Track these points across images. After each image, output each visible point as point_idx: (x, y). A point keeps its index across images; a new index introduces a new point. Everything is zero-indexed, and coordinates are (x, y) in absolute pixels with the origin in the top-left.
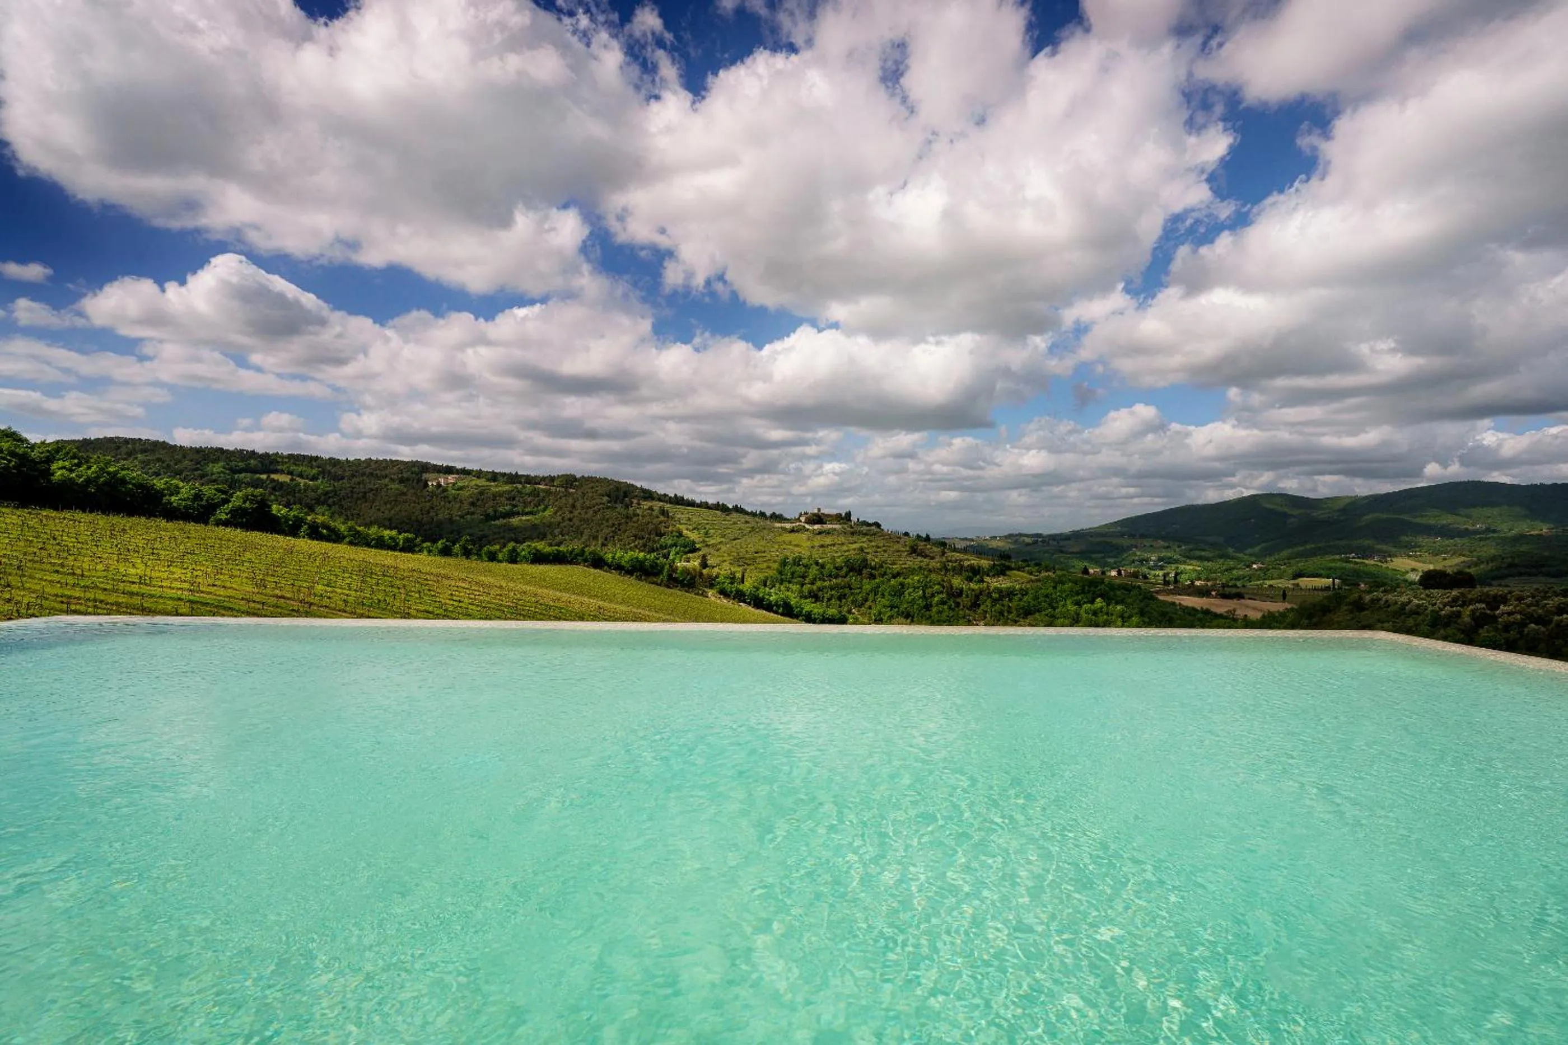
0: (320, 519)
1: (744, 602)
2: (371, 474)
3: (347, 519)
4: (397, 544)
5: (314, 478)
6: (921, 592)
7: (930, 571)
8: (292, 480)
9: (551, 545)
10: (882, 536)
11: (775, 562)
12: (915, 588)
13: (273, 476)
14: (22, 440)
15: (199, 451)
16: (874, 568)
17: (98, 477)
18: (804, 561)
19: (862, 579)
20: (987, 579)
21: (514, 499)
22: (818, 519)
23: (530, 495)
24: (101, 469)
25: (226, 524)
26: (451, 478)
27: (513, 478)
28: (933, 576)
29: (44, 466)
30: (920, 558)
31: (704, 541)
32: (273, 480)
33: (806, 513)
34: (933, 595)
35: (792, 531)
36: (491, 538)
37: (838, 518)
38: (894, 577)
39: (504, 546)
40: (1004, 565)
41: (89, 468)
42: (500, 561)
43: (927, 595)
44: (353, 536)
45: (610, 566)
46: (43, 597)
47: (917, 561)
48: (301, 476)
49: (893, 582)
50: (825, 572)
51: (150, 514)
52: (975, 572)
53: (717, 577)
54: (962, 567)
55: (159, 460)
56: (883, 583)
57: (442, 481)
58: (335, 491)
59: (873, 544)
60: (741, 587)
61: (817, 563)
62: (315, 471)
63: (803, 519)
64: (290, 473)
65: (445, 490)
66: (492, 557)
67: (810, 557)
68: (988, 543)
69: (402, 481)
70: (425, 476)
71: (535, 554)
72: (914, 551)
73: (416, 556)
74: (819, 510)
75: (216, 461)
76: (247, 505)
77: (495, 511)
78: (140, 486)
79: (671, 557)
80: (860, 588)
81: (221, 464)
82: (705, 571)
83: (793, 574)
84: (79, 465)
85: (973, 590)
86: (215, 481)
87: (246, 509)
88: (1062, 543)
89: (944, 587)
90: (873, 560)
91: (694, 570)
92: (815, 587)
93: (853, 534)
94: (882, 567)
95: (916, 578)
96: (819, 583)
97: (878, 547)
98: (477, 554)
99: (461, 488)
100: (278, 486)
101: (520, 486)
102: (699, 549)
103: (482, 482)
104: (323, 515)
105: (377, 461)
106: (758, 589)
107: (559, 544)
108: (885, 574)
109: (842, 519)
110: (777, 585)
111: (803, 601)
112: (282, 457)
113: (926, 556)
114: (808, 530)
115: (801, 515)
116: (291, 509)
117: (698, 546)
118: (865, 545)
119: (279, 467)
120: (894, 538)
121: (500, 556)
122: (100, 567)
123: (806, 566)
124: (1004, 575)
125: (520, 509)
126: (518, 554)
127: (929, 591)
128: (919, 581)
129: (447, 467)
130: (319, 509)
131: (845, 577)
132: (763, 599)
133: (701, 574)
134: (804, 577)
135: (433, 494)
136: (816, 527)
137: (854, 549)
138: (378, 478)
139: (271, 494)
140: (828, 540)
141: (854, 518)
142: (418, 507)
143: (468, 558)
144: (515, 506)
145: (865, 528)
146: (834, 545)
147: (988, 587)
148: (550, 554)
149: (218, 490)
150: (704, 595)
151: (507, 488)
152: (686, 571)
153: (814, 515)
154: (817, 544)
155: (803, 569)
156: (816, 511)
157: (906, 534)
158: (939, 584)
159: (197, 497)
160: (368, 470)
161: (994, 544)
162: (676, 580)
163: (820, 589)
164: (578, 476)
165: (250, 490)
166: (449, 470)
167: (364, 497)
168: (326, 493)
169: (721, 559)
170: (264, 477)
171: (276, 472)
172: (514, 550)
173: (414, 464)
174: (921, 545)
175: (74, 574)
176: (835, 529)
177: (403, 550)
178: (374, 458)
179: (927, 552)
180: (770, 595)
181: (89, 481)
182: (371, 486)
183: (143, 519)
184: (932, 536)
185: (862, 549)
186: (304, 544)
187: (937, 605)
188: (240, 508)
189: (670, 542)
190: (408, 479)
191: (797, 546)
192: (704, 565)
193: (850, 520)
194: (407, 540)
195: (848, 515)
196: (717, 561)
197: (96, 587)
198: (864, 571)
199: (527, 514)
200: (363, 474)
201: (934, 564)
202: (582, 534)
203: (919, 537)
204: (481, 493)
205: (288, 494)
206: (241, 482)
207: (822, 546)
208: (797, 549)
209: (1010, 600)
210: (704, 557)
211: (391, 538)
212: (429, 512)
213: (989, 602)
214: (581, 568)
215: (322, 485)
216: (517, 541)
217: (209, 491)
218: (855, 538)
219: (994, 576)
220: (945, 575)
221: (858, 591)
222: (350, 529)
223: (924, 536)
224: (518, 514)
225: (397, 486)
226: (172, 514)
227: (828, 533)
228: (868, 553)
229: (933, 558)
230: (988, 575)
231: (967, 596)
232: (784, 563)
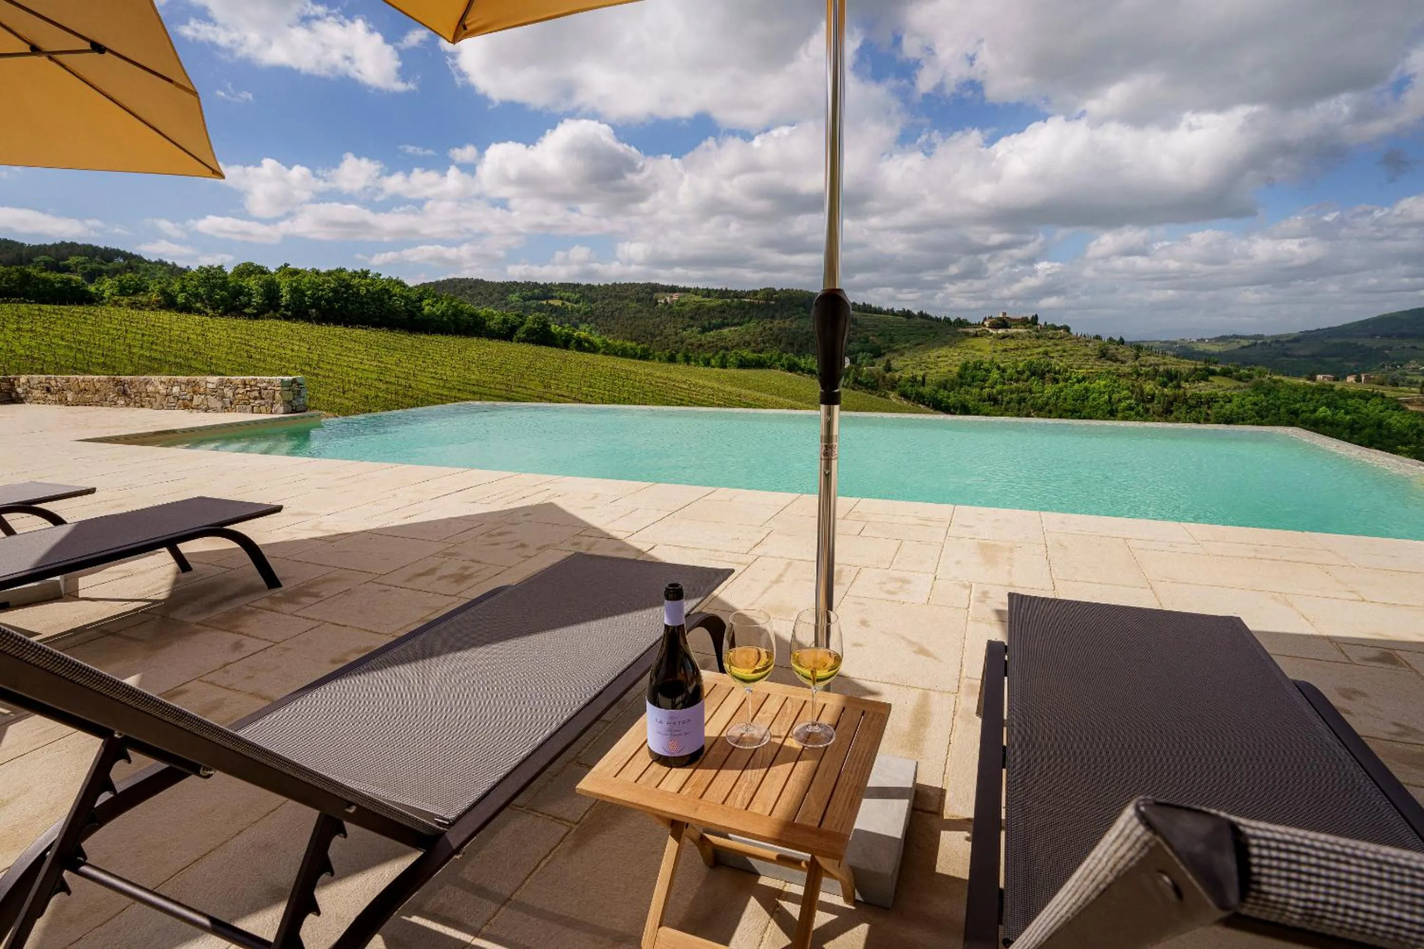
0: (583, 334)
1: (923, 403)
2: (616, 296)
3: (601, 334)
4: (636, 354)
5: (577, 302)
6: (1107, 397)
7: (1119, 376)
8: (563, 304)
9: (754, 352)
10: (1071, 339)
11: (956, 366)
12: (1101, 393)
13: (551, 302)
14: (405, 286)
15: (502, 285)
16: (1058, 372)
17: (447, 310)
18: (986, 366)
19: (1044, 384)
20: (1184, 384)
21: (724, 312)
22: (1003, 323)
23: (736, 308)
24: (449, 304)
25: (524, 341)
26: (675, 297)
27: (723, 294)
28: (1123, 382)
29: (418, 304)
30: (1109, 363)
31: (889, 347)
32: (551, 305)
33: (990, 318)
34: (1120, 401)
35: (976, 336)
36: (706, 347)
37: (1024, 322)
38: (1079, 381)
39: (717, 353)
40: (1207, 370)
41: (442, 303)
42: (713, 367)
43: (1113, 400)
44: (605, 347)
45: (803, 370)
46: (428, 395)
47: (1108, 365)
48: (568, 300)
49: (1077, 386)
50: (1006, 375)
51: (479, 335)
52: (1172, 377)
53: (899, 380)
54: (1156, 371)
55: (480, 294)
56: (1066, 387)
57: (668, 299)
58: (592, 311)
59: (1059, 348)
60: (921, 389)
61: (999, 368)
62: (578, 296)
63: (986, 323)
64: (561, 299)
65: (671, 307)
66: (707, 363)
67: (992, 361)
68: (1193, 345)
69: (638, 300)
70: (655, 295)
71: (741, 361)
72: (1103, 355)
73: (649, 363)
74: (1004, 314)
75: (513, 292)
76: (536, 326)
77: (710, 323)
78: (472, 315)
79: (858, 361)
80: (1043, 392)
81: (517, 294)
82: (888, 375)
83: (973, 377)
84: (436, 302)
85: (1167, 396)
86: (513, 307)
87: (535, 329)
88: (1288, 345)
89: (1133, 392)
90: (1057, 364)
91: (878, 373)
92: (994, 391)
93: (1038, 338)
94: (1067, 371)
95: (1103, 383)
96: (998, 387)
97: (1064, 351)
98: (695, 361)
99: (683, 305)
100: (555, 309)
101: (729, 301)
102: (884, 354)
103: (698, 298)
104: (585, 331)
105: (620, 285)
106: (937, 392)
107: (761, 351)
108: (1070, 378)
109: (1028, 322)
110: (957, 388)
111: (981, 403)
112: (555, 285)
113: (1116, 360)
114: (991, 334)
115: (985, 319)
116: (563, 328)
117: (883, 351)
118: (1049, 349)
119: (554, 294)
120: (1083, 340)
121: (713, 362)
122: (455, 374)
123: (988, 371)
124: (1207, 380)
125: (729, 320)
126: (727, 360)
127: (1115, 396)
128: (1105, 386)
129: (673, 286)
130: (582, 326)
131: (1026, 381)
132: (941, 401)
133: (884, 378)
134: (984, 381)
135: (662, 311)
136: (1000, 331)
137: (1038, 354)
138: (621, 298)
139: (550, 316)
140: (1012, 344)
141: (1041, 322)
142: (651, 322)
143: (688, 364)
144: (725, 318)
145: (1050, 333)
146: (1017, 349)
147: (1185, 394)
148: (753, 360)
149: (518, 315)
150: (886, 396)
151: (720, 302)
152: (871, 375)
153: (999, 319)
154: (1000, 348)
155: (984, 373)
156: (1001, 316)
157: (1098, 337)
158: (1128, 389)
159: (505, 321)
160: (613, 294)
161: (1201, 347)
162: (861, 383)
163: (1000, 393)
164: (778, 289)
165: (537, 314)
166: (673, 289)
167: (612, 315)
168: (586, 314)
169: (904, 363)
170: (545, 302)
171: (552, 298)
172: (724, 356)
173: (648, 285)
174: (1112, 348)
175: (442, 379)
176: (1019, 334)
177: (639, 358)
178: (618, 283)
179: (1119, 357)
180: (948, 398)
181: (443, 314)
182: (616, 306)
183: (475, 339)
184: (1126, 339)
185: (1046, 353)
186: (572, 355)
187: (1123, 411)
188: (531, 328)
189: (857, 348)
190: (643, 299)
191: (979, 350)
192: (888, 369)
193: (1036, 324)
194: (643, 350)
195: (1035, 318)
196: (901, 364)
197: (454, 388)
198: (1047, 375)
199: (735, 325)
200: (611, 296)
201: (1125, 369)
202: (780, 341)
203: (1111, 340)
204: (698, 308)
205: (561, 315)
206: (529, 307)
207: (1005, 350)
208: (978, 353)
209: (1209, 408)
210: (888, 361)
211: (632, 349)
212: (659, 326)
213: (1183, 410)
214: (778, 371)
215: (583, 306)
216: (727, 349)
217: (511, 316)
218: (1041, 342)
219: (1194, 381)
220: (1136, 380)
221: (1038, 395)
222: (604, 342)
223: (1117, 339)
224: (728, 325)
225: (635, 305)
226: (492, 335)
227: (1012, 337)
228: (1053, 357)
229: (1123, 362)
230: (1187, 381)
231: (1159, 403)
232: (965, 367)
